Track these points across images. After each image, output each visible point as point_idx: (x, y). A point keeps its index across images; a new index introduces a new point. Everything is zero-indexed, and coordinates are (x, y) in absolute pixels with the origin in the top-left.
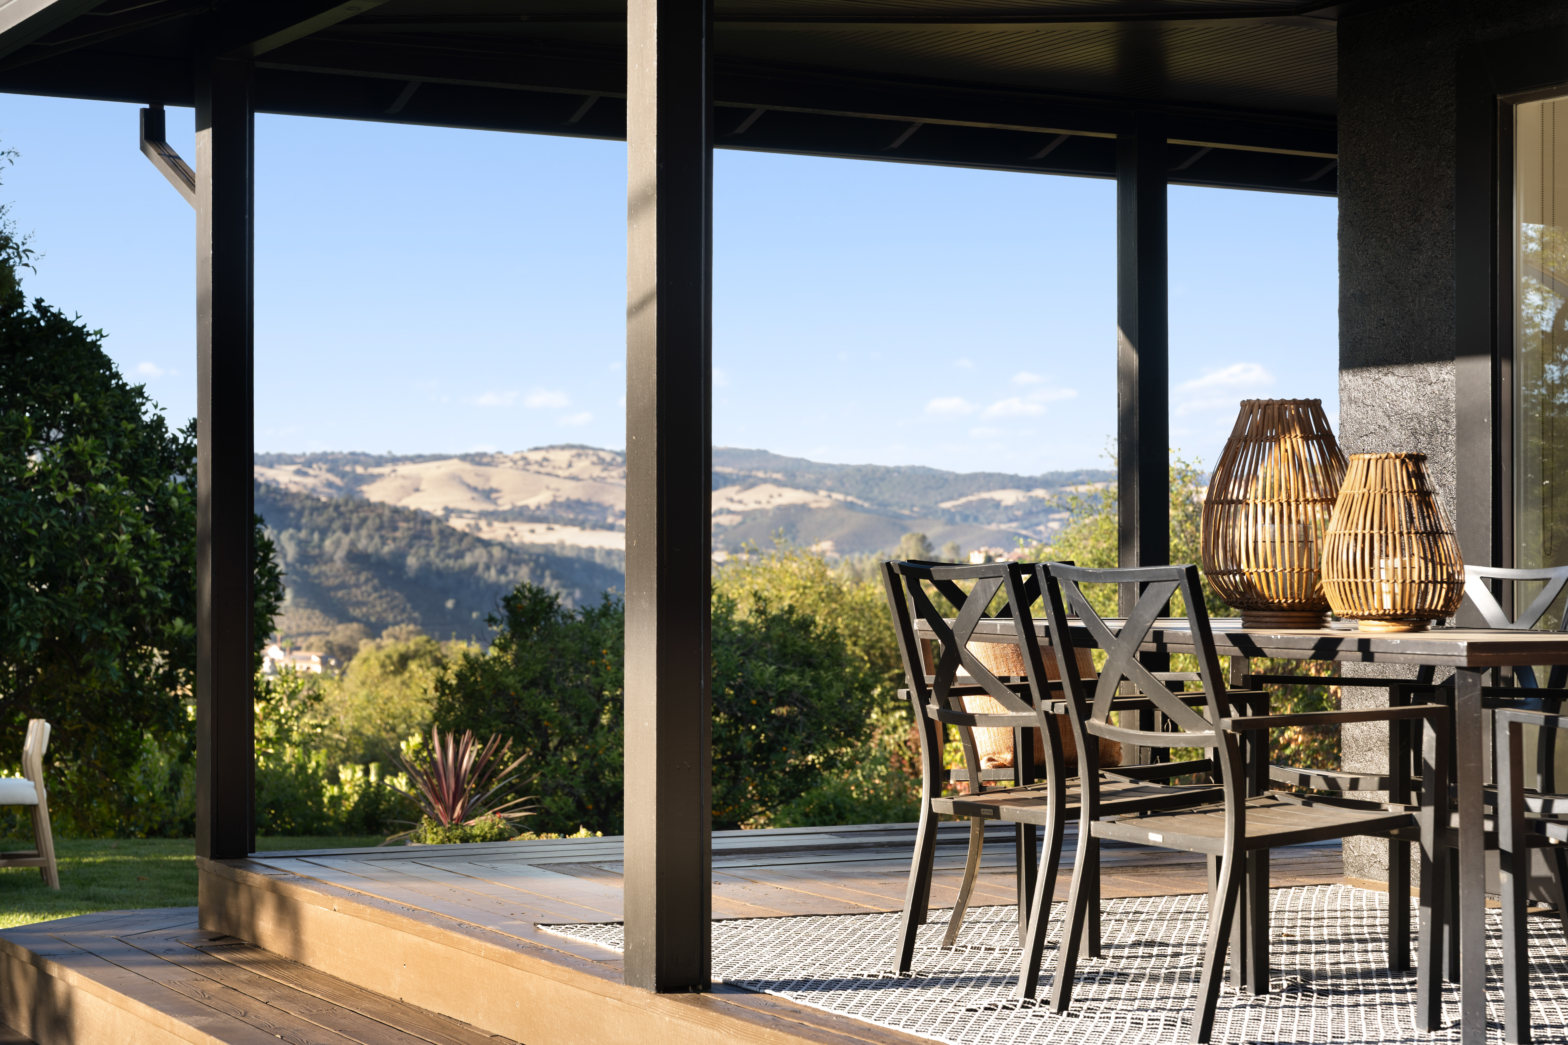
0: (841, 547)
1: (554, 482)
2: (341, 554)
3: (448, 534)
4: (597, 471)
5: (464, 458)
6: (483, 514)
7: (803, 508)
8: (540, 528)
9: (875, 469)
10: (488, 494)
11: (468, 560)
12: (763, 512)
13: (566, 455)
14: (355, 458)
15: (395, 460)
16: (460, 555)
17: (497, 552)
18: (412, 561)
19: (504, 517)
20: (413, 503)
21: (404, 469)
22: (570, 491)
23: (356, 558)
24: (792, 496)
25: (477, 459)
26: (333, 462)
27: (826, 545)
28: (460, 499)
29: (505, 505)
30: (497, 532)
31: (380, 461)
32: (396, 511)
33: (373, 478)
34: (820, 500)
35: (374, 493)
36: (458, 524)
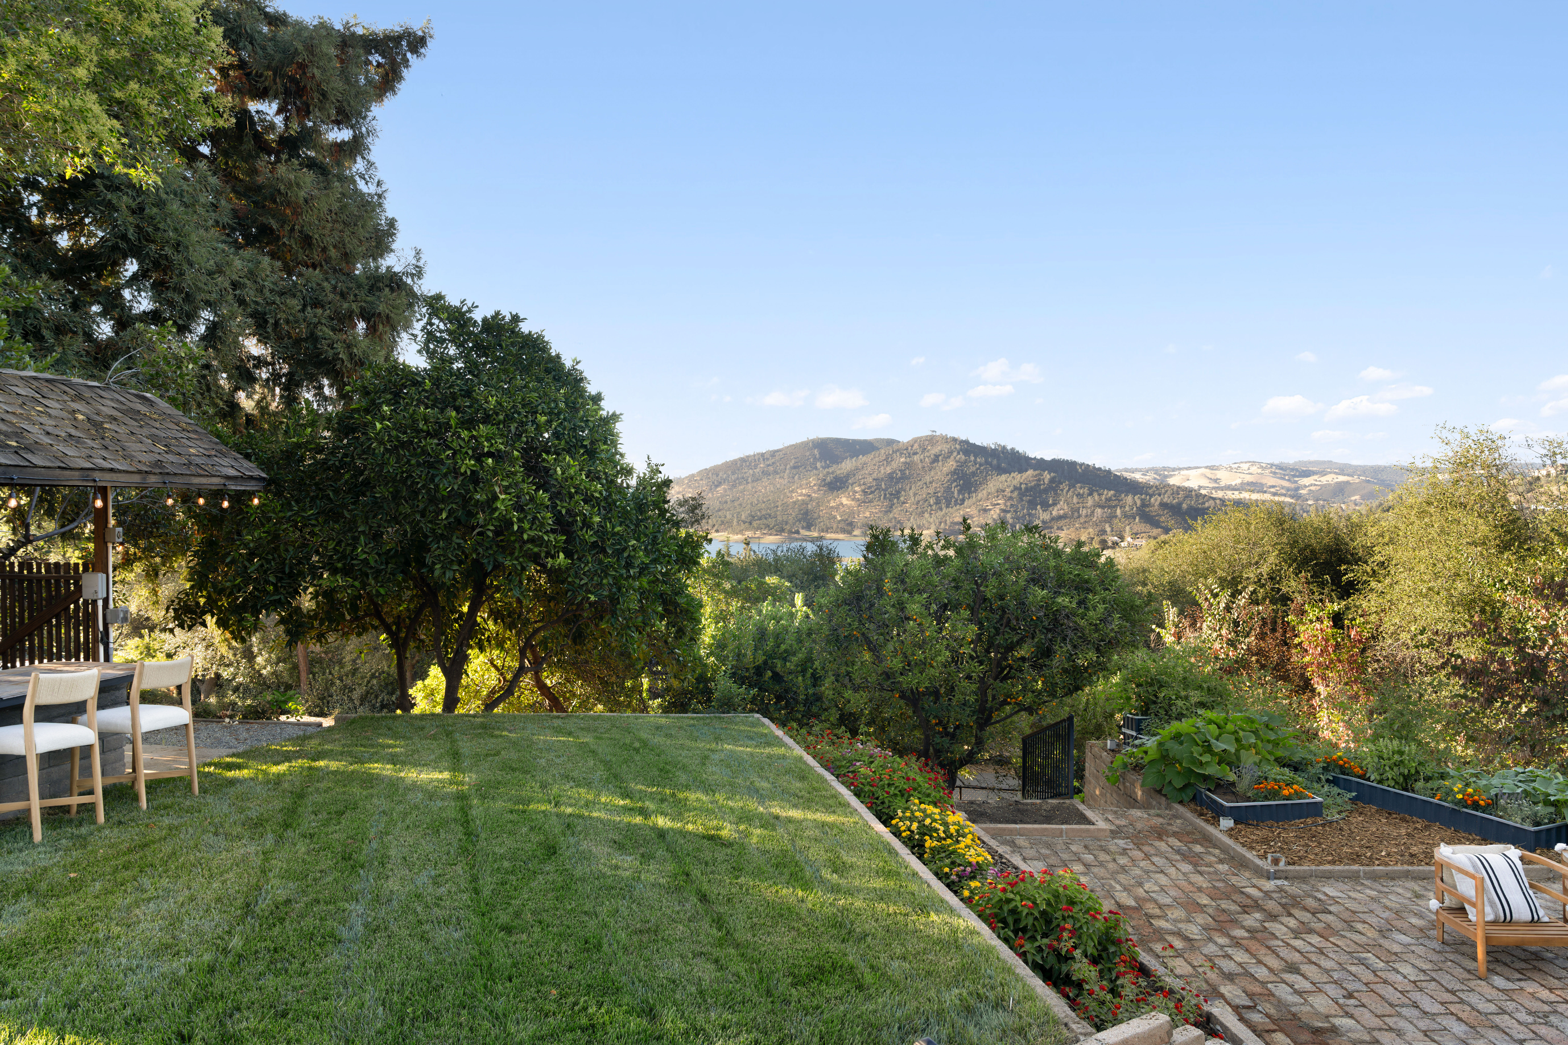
0: (1363, 498)
1: (1242, 476)
2: (1157, 503)
3: (1198, 495)
4: (1260, 471)
5: (1206, 467)
6: (1214, 488)
7: (1348, 482)
8: (1236, 493)
9: (1379, 467)
10: (1216, 481)
11: (1207, 505)
12: (1330, 485)
13: (1248, 465)
14: (1164, 469)
15: (1180, 469)
16: (1204, 503)
17: (1218, 502)
18: (1185, 506)
19: (1222, 489)
20: (1186, 484)
21: (1182, 472)
22: (1249, 478)
23: (1163, 505)
24: (1342, 478)
25: (1211, 468)
26: (1156, 471)
27: (1357, 497)
28: (1205, 483)
29: (1222, 484)
30: (1220, 494)
31: (1174, 470)
32: (1179, 487)
33: (1171, 476)
34: (1355, 480)
35: (1172, 481)
36: (1203, 492)
